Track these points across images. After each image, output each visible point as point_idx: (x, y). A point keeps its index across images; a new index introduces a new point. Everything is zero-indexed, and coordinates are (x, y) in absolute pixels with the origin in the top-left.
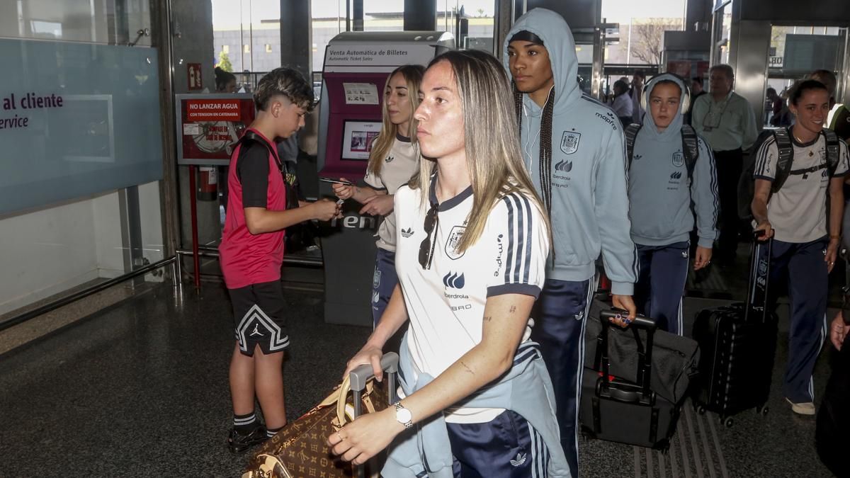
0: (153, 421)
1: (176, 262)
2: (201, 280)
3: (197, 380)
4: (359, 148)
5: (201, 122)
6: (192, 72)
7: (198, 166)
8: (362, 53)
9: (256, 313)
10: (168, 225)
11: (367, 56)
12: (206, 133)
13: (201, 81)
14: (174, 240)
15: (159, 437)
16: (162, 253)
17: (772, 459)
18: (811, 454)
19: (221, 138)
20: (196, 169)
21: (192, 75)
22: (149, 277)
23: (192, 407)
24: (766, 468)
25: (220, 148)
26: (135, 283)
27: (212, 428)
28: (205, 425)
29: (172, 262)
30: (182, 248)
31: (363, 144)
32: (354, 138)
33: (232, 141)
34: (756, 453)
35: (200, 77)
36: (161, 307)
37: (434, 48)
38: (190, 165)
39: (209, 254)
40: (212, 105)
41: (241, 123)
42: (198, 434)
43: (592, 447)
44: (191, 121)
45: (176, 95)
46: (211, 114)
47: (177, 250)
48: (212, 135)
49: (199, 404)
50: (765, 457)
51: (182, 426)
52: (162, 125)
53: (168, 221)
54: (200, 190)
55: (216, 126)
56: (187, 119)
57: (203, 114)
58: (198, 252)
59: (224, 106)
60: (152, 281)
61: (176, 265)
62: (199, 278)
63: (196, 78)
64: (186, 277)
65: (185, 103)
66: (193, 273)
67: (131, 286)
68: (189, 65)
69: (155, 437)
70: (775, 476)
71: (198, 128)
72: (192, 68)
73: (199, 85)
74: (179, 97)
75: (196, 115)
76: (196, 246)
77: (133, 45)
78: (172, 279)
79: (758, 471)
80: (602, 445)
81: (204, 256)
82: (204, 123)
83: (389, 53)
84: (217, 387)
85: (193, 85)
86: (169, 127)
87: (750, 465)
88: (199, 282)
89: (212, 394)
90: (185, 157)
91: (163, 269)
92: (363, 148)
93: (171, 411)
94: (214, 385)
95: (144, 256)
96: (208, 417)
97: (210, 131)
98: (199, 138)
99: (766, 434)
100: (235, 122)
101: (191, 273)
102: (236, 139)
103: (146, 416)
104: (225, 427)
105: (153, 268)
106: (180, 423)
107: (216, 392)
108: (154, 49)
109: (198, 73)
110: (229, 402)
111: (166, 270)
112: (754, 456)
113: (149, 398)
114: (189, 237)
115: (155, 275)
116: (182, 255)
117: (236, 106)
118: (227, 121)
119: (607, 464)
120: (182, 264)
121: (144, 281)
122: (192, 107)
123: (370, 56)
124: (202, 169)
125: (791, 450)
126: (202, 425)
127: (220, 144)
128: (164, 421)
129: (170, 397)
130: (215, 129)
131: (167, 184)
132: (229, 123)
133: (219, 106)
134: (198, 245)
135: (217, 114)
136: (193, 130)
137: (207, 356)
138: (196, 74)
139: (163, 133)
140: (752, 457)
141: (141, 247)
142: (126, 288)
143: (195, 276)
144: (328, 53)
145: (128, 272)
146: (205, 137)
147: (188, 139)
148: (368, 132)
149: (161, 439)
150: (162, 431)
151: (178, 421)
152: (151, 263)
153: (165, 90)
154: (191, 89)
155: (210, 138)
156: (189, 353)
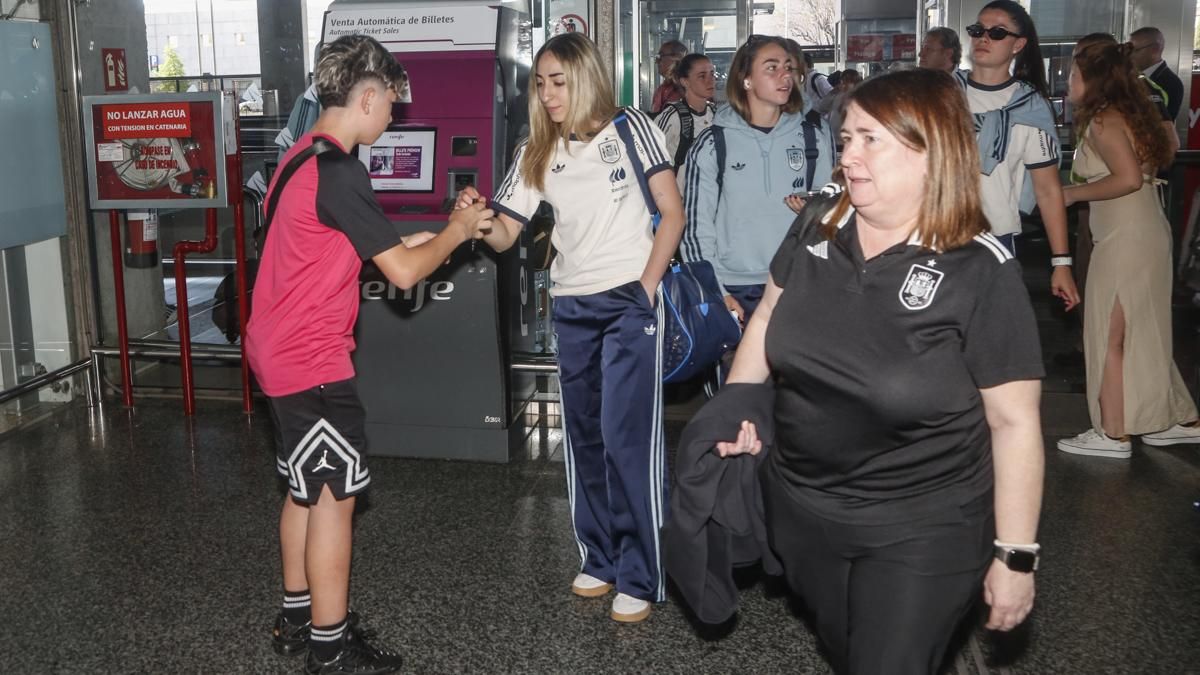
0: (46, 636)
1: (91, 367)
2: (134, 395)
3: (125, 560)
4: (382, 173)
5: (125, 141)
6: (111, 63)
7: (125, 212)
8: (381, 22)
9: (323, 433)
10: (76, 309)
11: (389, 27)
12: (135, 158)
13: (126, 78)
14: (88, 333)
15: (56, 663)
16: (68, 354)
17: (1079, 644)
18: (1142, 634)
19: (160, 164)
20: (121, 216)
21: (111, 68)
22: (46, 395)
23: (116, 607)
24: (1070, 660)
25: (159, 181)
26: (21, 404)
27: (148, 641)
28: (138, 636)
29: (86, 368)
30: (101, 346)
31: (389, 166)
32: (375, 158)
33: (179, 170)
34: (1052, 635)
35: (125, 71)
36: (67, 443)
37: (496, 11)
38: (110, 211)
39: (146, 353)
40: (144, 112)
41: (192, 140)
42: (125, 654)
43: (781, 637)
44: (110, 139)
45: (84, 98)
46: (143, 128)
47: (94, 348)
48: (145, 161)
49: (127, 601)
50: (1066, 641)
51: (98, 640)
52: (63, 144)
53: (76, 301)
54: (129, 251)
55: (151, 145)
56: (101, 137)
57: (130, 128)
58: (127, 350)
59: (164, 114)
60: (52, 400)
61: (91, 373)
62: (131, 392)
63: (117, 72)
64: (110, 392)
65: (99, 111)
66: (121, 385)
67: (15, 410)
68: (105, 52)
69: (48, 663)
70: (1087, 672)
71: (121, 150)
72: (110, 56)
73: (123, 84)
74: (89, 101)
75: (117, 128)
76: (124, 340)
77: (8, 17)
78: (85, 397)
79: (1060, 665)
80: (797, 633)
81: (139, 357)
82: (131, 142)
83: (424, 20)
84: (159, 570)
85: (112, 83)
86: (72, 150)
87: (1044, 656)
88: (131, 398)
89: (151, 581)
90: (101, 197)
91: (70, 380)
92: (390, 173)
93: (78, 616)
94: (154, 567)
95: (37, 361)
96: (143, 622)
97: (141, 155)
98: (124, 167)
99: (1062, 603)
100: (183, 139)
101: (118, 386)
102: (185, 167)
103: (34, 628)
104: (172, 638)
105: (53, 379)
106: (93, 636)
107: (157, 578)
108: (45, 26)
109: (121, 65)
110: (179, 594)
111: (76, 382)
112: (1048, 640)
113: (41, 596)
114: (112, 327)
115: (56, 390)
116: (101, 356)
117: (183, 113)
118: (169, 138)
119: (808, 665)
120: (103, 372)
121: (38, 401)
122: (111, 116)
123: (395, 26)
124: (132, 217)
126: (132, 637)
127: (158, 174)
128: (65, 635)
129: (78, 592)
130: (149, 151)
131: (73, 242)
132: (172, 140)
133: (155, 114)
134: (127, 340)
135: (152, 127)
136: (113, 153)
137: (143, 518)
138: (116, 65)
139: (64, 160)
140: (1044, 642)
141: (31, 347)
142: (8, 415)
143: (124, 389)
144: (328, 22)
145: (10, 387)
146: (134, 164)
147: (106, 169)
148: (396, 148)
149: (59, 666)
150: (62, 651)
151: (90, 633)
152: (49, 371)
153: (65, 91)
154: (109, 89)
155: (142, 165)
156: (112, 515)
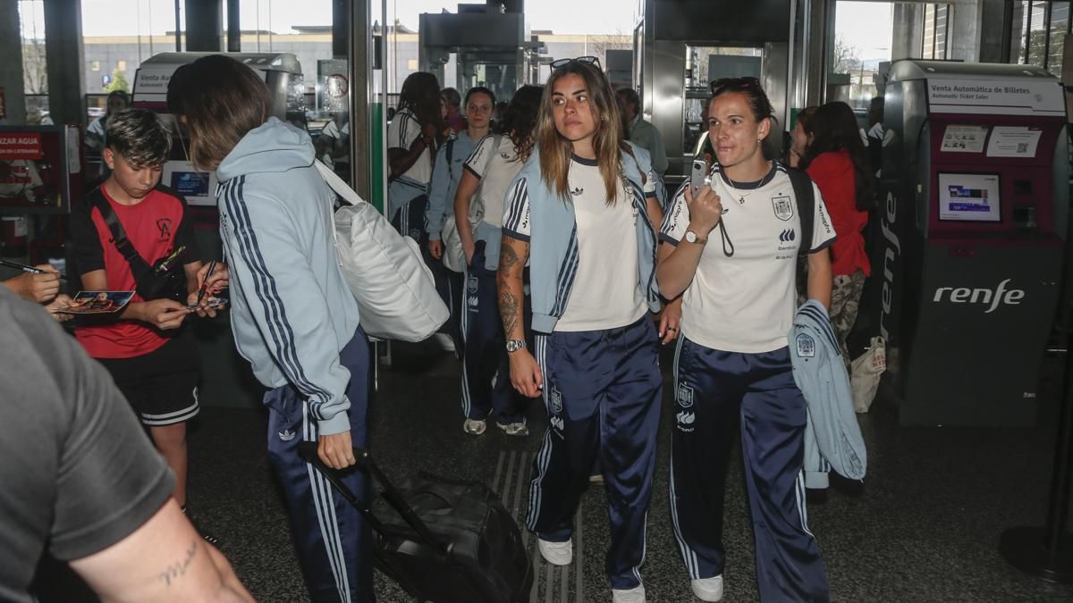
13: (4, 110)
35: (3, 104)
46: (4, 151)
55: (12, 165)
59: (21, 141)
73: (1, 114)
117: (35, 141)
118: (25, 159)
124: (5, 218)
125: (661, 524)
132: (28, 161)
133: (14, 140)
135: (11, 151)
144: (139, 78)
